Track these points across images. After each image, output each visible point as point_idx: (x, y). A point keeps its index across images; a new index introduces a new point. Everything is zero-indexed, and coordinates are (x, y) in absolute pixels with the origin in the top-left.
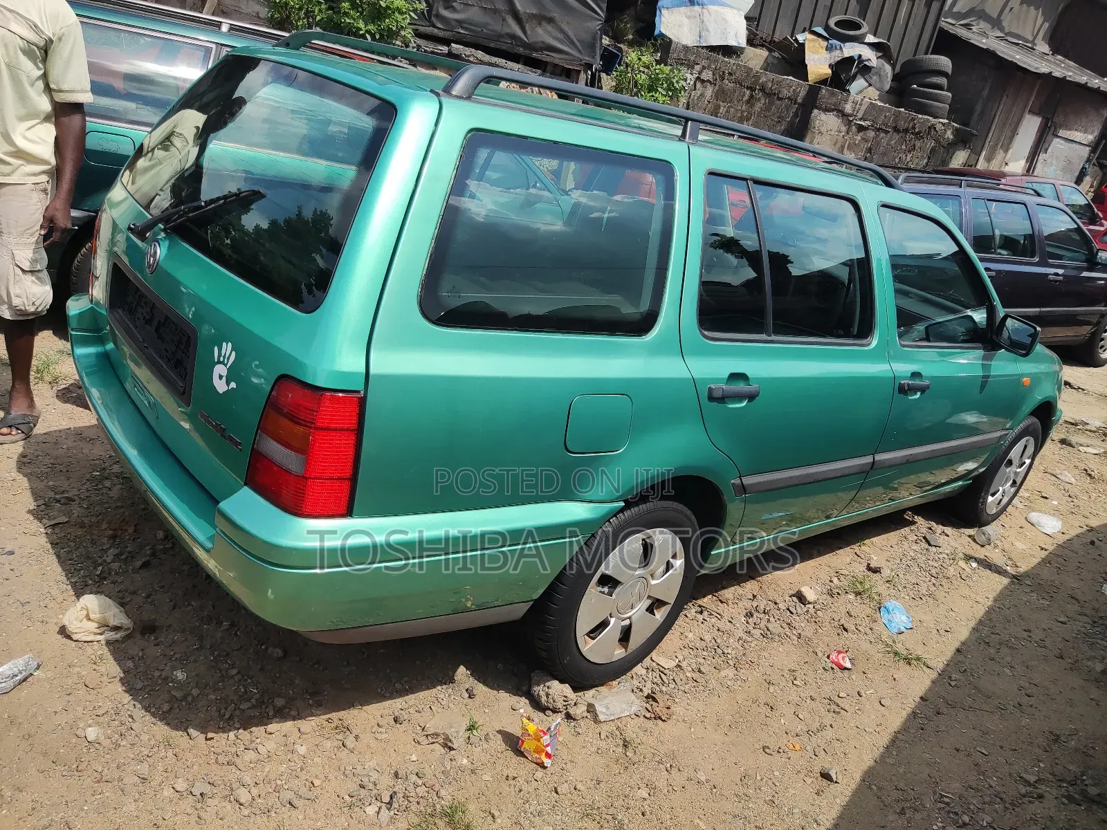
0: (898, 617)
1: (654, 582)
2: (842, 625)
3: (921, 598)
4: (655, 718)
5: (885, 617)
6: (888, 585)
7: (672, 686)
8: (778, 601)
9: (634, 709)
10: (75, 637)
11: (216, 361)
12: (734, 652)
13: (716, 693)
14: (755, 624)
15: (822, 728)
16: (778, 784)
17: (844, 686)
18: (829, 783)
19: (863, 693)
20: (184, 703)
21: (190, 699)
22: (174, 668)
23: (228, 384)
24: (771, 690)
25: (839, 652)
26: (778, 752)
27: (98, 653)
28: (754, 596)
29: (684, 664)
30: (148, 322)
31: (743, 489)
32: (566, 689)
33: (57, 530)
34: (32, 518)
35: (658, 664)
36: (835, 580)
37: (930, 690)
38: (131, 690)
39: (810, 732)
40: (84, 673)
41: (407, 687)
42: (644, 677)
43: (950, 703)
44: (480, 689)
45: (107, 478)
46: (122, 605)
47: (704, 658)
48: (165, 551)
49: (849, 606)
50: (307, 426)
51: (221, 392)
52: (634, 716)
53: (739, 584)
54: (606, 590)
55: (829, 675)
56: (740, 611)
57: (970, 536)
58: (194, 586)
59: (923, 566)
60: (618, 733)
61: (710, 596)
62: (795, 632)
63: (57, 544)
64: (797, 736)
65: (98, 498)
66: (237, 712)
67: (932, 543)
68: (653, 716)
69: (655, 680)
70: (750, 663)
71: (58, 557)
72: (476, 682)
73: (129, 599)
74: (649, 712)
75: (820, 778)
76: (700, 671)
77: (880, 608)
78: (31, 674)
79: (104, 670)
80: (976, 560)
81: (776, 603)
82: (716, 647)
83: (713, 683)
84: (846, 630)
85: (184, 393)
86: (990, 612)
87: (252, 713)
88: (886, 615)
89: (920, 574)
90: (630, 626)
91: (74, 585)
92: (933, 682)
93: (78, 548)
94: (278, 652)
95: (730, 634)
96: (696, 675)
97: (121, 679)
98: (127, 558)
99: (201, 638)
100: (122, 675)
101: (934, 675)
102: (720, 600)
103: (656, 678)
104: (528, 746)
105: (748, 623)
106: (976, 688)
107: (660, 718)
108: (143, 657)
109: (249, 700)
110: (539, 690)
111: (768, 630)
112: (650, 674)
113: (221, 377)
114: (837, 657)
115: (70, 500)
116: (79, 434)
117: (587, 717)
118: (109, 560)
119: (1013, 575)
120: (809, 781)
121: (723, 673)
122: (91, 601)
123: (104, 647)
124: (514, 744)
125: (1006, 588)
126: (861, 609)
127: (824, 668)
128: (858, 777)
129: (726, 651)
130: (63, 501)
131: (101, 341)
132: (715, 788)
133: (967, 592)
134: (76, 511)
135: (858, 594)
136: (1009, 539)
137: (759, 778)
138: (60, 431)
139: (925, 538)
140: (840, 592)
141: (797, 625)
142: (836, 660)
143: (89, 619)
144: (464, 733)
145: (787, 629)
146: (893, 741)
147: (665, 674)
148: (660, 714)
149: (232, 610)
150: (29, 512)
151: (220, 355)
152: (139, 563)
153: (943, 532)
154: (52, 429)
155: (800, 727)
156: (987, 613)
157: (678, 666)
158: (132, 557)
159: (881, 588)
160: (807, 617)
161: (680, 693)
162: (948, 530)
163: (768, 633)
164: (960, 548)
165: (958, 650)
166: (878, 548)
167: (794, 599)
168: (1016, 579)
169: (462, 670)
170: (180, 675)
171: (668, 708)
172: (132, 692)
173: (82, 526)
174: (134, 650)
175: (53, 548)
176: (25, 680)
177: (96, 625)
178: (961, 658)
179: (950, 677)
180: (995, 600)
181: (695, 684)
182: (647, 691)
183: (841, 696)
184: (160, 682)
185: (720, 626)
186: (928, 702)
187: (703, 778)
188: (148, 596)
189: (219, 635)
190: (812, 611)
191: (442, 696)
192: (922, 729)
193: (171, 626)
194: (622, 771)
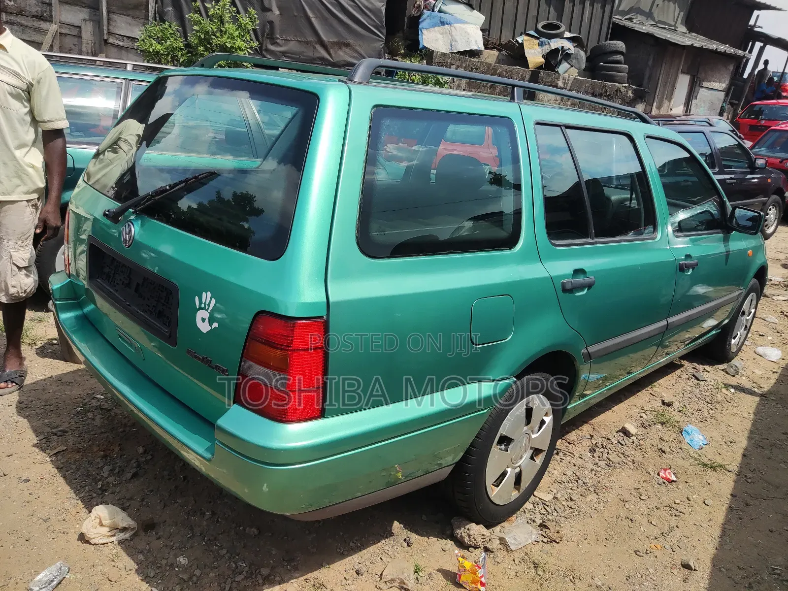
0: (696, 437)
1: (533, 436)
2: (661, 449)
3: (706, 420)
4: (551, 542)
5: (687, 439)
6: (681, 414)
7: (555, 514)
8: (610, 437)
9: (534, 537)
10: (93, 542)
11: (198, 308)
12: (591, 481)
13: (588, 515)
14: (599, 457)
15: (671, 530)
16: (654, 579)
17: (676, 495)
18: (690, 571)
19: (691, 498)
20: (191, 583)
21: (195, 579)
22: (176, 556)
23: (211, 324)
24: (627, 507)
25: (666, 470)
26: (646, 553)
27: (114, 552)
28: (592, 436)
29: (559, 496)
30: (128, 285)
31: (589, 356)
32: (481, 529)
33: (59, 457)
34: (37, 451)
35: (540, 499)
36: (644, 415)
37: (735, 488)
38: (146, 579)
39: (664, 534)
40: (106, 570)
41: (359, 545)
42: (534, 511)
43: (752, 496)
44: (414, 537)
45: (89, 411)
46: (124, 509)
47: (571, 489)
48: (147, 462)
49: (660, 434)
50: (285, 350)
51: (205, 332)
52: (535, 543)
53: (577, 428)
54: (503, 447)
55: (663, 488)
56: (584, 448)
57: (723, 370)
58: (176, 487)
59: (699, 396)
60: (526, 557)
61: (560, 440)
62: (629, 459)
63: (62, 468)
64: (656, 538)
65: (85, 428)
66: (234, 585)
67: (700, 379)
68: (549, 540)
69: (542, 512)
70: (606, 488)
71: (65, 478)
72: (409, 532)
73: (128, 504)
74: (545, 537)
75: (682, 569)
76: (571, 499)
77: (681, 432)
78: (64, 578)
79: (121, 565)
80: (733, 387)
81: (609, 439)
82: (577, 479)
83: (584, 508)
84: (664, 452)
85: (170, 336)
86: (755, 423)
87: (246, 583)
88: (687, 436)
89: (699, 403)
90: (520, 473)
91: (82, 499)
92: (735, 482)
93: (79, 469)
94: (254, 531)
95: (585, 468)
96: (570, 503)
97: (136, 571)
98: (119, 472)
99: (192, 529)
100: (137, 567)
101: (734, 477)
102: (568, 443)
103: (541, 509)
104: (464, 579)
105: (593, 456)
106: (766, 481)
107: (555, 541)
108: (150, 549)
109: (241, 573)
110: (461, 532)
111: (610, 460)
112: (537, 507)
113: (203, 320)
114: (665, 474)
115: (65, 432)
116: (59, 380)
117: (500, 549)
118: (105, 475)
119: (761, 394)
120: (676, 572)
121: (588, 499)
122: (101, 511)
123: (118, 546)
124: (453, 578)
125: (759, 404)
126: (670, 435)
127: (658, 484)
128: (709, 563)
129: (586, 482)
130: (59, 433)
131: (79, 306)
132: (610, 589)
133: (735, 411)
134: (71, 440)
135: (663, 424)
136: (749, 369)
137: (639, 576)
138: (45, 380)
139: (694, 375)
140: (650, 424)
141: (628, 453)
142: (664, 476)
143: (101, 525)
144: (413, 576)
145: (623, 458)
146: (724, 531)
147: (547, 506)
148: (554, 538)
149: (210, 502)
150: (34, 445)
151: (201, 302)
152: (129, 475)
153: (705, 370)
154: (39, 379)
155: (656, 532)
156: (753, 425)
157: (555, 498)
158: (123, 470)
159: (677, 417)
160: (634, 447)
161: (563, 519)
162: (707, 368)
163: (611, 463)
164: (720, 381)
165: (744, 455)
166: (665, 387)
167: (621, 434)
168: (763, 396)
169: (396, 524)
170: (183, 560)
171: (558, 532)
172: (147, 580)
173: (78, 451)
174: (141, 545)
175: (59, 472)
176: (60, 583)
177: (107, 529)
178: (748, 461)
179: (746, 476)
180: (755, 414)
181: (571, 510)
182: (539, 521)
183: (677, 503)
184: (168, 568)
185: (575, 462)
186: (737, 498)
187: (600, 584)
188: (143, 500)
189: (205, 523)
190: (636, 441)
191: (387, 548)
192: (741, 519)
193: (165, 521)
194: (539, 588)
